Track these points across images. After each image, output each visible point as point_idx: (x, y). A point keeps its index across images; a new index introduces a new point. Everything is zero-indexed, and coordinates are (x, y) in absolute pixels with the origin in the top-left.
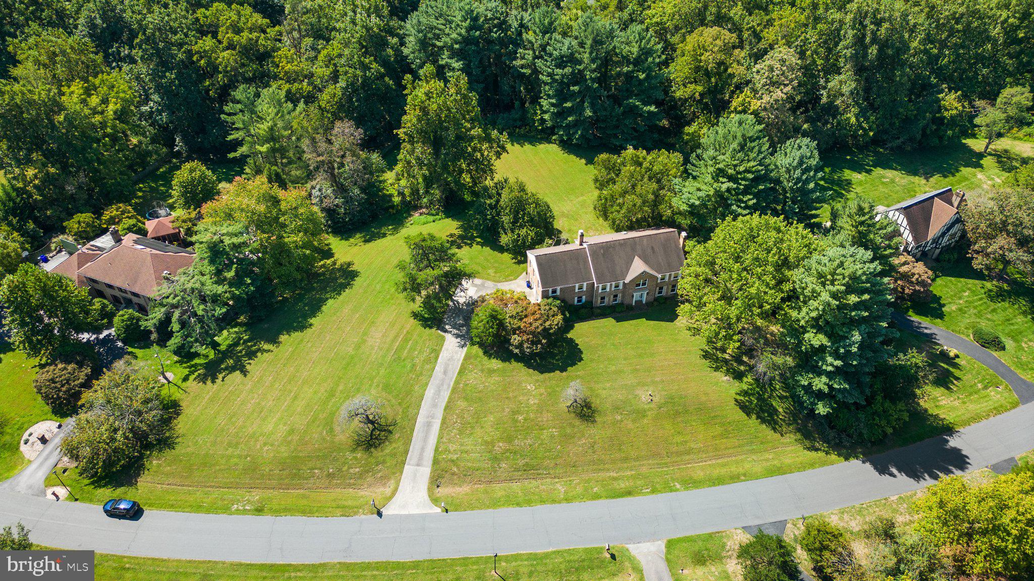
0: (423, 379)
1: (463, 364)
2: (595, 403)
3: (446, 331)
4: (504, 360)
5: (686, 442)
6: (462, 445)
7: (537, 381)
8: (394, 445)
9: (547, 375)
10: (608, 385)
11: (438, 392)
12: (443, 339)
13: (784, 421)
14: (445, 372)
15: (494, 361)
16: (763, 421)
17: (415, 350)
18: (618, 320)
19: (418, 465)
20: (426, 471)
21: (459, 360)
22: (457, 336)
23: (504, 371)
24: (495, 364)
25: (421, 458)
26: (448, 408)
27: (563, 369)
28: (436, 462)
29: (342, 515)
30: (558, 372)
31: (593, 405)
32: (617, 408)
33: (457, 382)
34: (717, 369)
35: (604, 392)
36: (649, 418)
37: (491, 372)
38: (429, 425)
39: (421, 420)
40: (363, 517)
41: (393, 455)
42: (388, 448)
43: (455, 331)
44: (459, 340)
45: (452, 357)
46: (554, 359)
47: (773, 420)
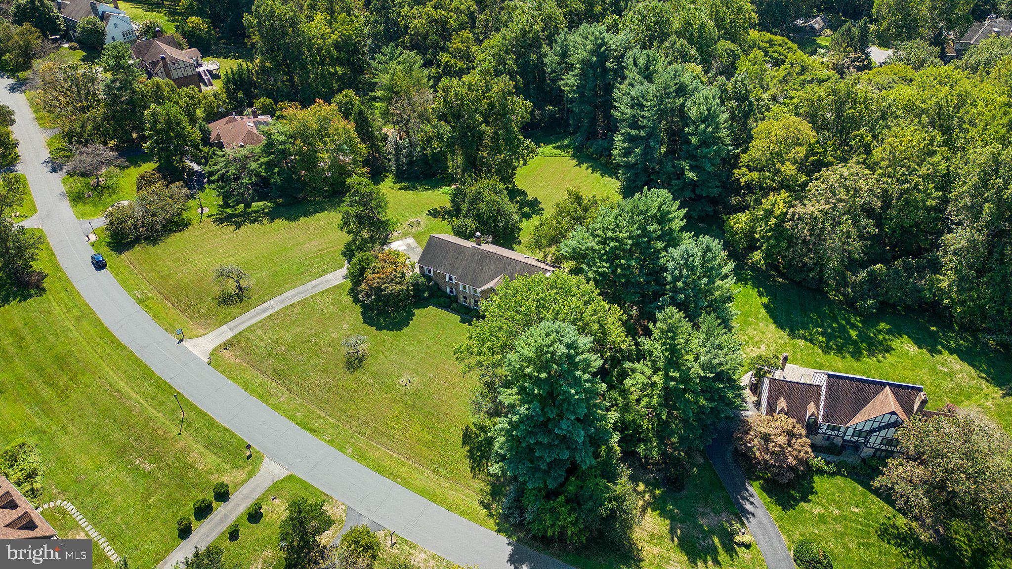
0: (298, 282)
1: (329, 289)
2: (369, 361)
4: (354, 301)
5: (396, 429)
6: (264, 334)
7: (355, 325)
8: (234, 310)
9: (366, 326)
10: (392, 357)
11: (295, 295)
12: (341, 267)
14: (314, 287)
15: (349, 297)
17: (318, 264)
18: (463, 321)
19: (230, 329)
20: (231, 335)
21: (331, 285)
23: (345, 307)
24: (349, 301)
25: (236, 326)
26: (286, 308)
27: (379, 328)
28: (240, 334)
29: (166, 330)
30: (374, 328)
31: (365, 362)
32: (377, 375)
33: (311, 297)
35: (384, 359)
36: (391, 396)
37: (338, 302)
38: (265, 310)
39: (265, 305)
40: (172, 337)
41: (227, 315)
42: (230, 310)
44: (348, 273)
45: (331, 280)
46: (384, 318)
47: (480, 461)
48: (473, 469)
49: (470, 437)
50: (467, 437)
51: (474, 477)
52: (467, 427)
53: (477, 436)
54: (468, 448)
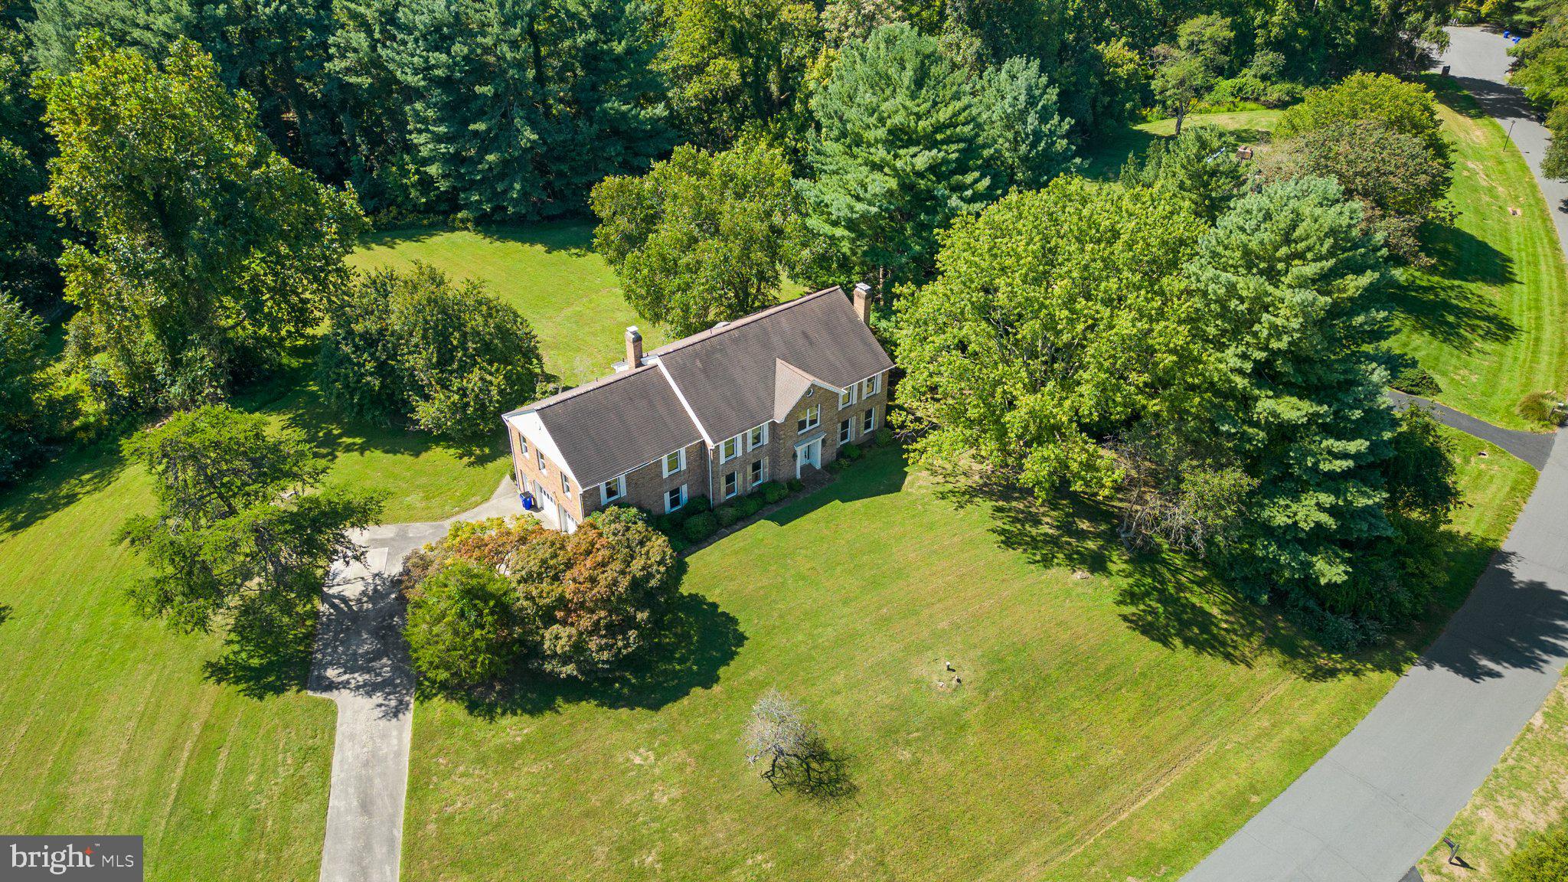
0: (297, 852)
1: (414, 762)
2: (832, 737)
3: (331, 686)
4: (535, 710)
5: (1084, 757)
7: (652, 734)
9: (673, 709)
10: (839, 679)
12: (331, 709)
13: (1235, 632)
14: (366, 806)
15: (507, 721)
16: (1200, 647)
17: (244, 772)
18: (783, 519)
21: (398, 754)
22: (370, 689)
24: (514, 728)
27: (708, 680)
30: (697, 691)
31: (829, 746)
32: (889, 733)
33: (414, 823)
34: (1047, 562)
35: (838, 699)
36: (976, 727)
37: (510, 755)
43: (360, 678)
44: (378, 697)
45: (374, 754)
46: (670, 659)
47: (1214, 637)
48: (1228, 656)
49: (1151, 624)
50: (1148, 629)
51: (1249, 666)
52: (1125, 618)
53: (1153, 612)
54: (1177, 642)
